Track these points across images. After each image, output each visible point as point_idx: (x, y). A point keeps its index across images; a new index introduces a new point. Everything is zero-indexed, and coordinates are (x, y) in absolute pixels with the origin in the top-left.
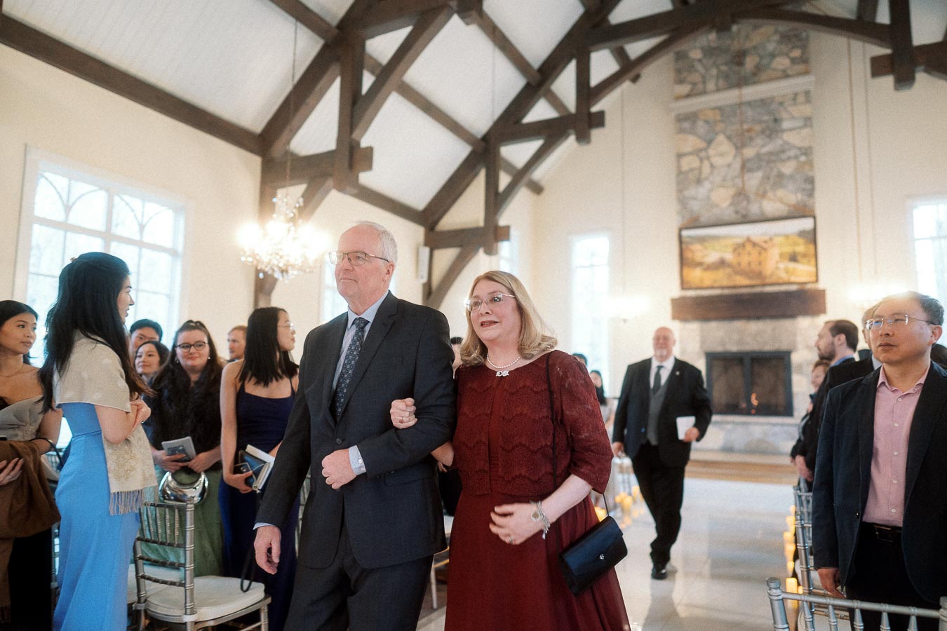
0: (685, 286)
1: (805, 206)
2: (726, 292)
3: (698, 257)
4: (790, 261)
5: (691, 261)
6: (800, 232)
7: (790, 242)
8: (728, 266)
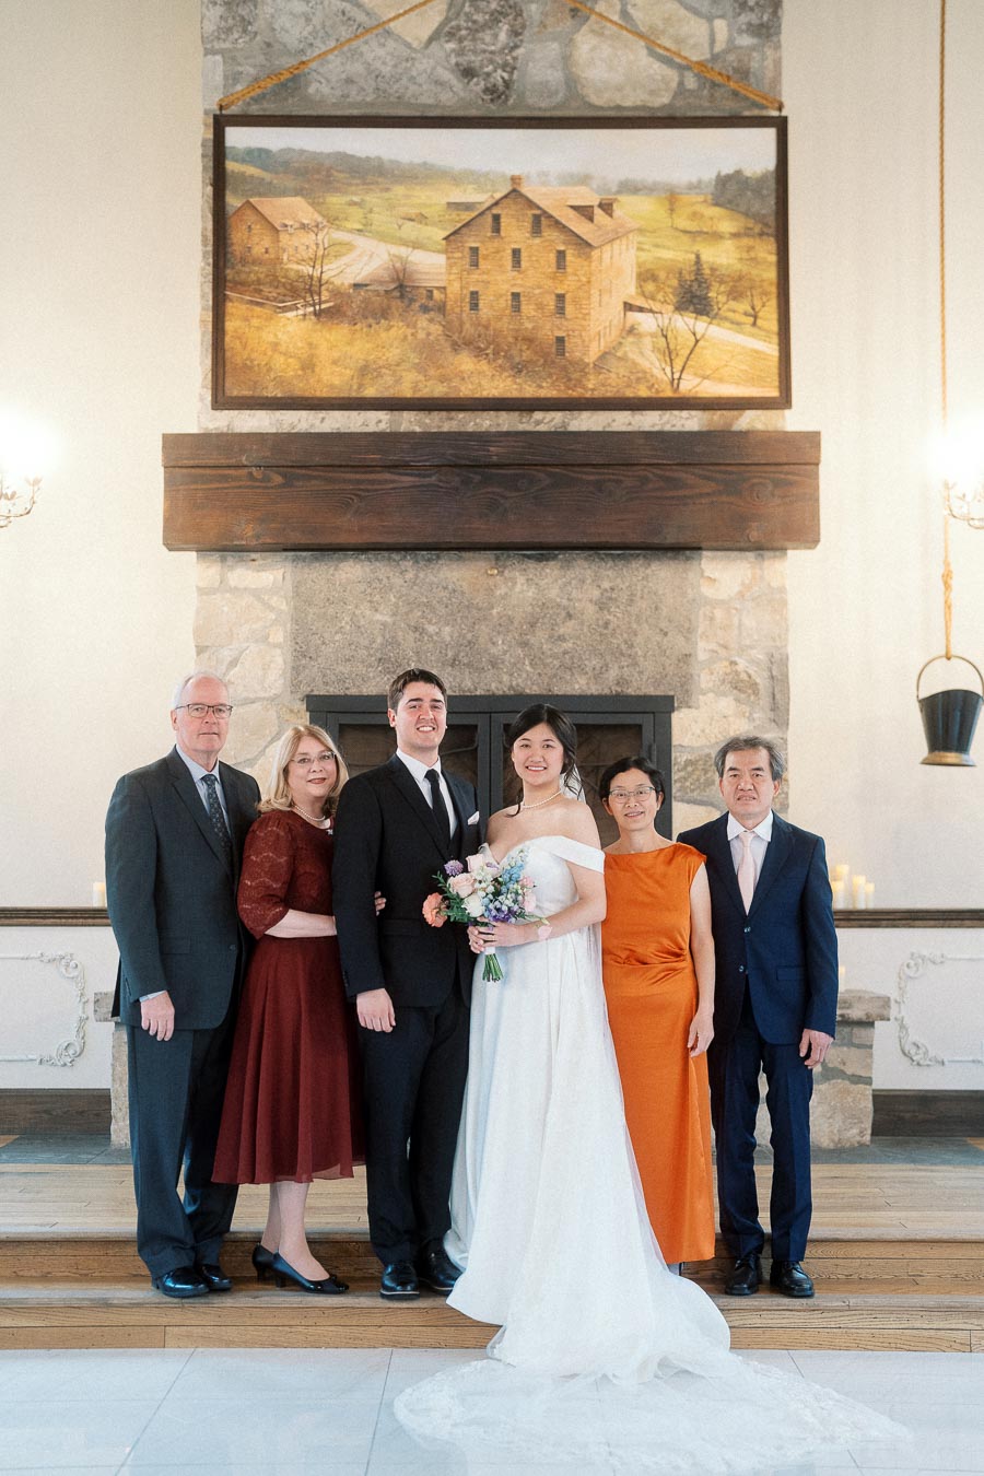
0: (234, 390)
1: (743, 73)
2: (410, 422)
3: (296, 254)
4: (680, 308)
5: (260, 272)
6: (723, 182)
7: (683, 223)
8: (425, 309)
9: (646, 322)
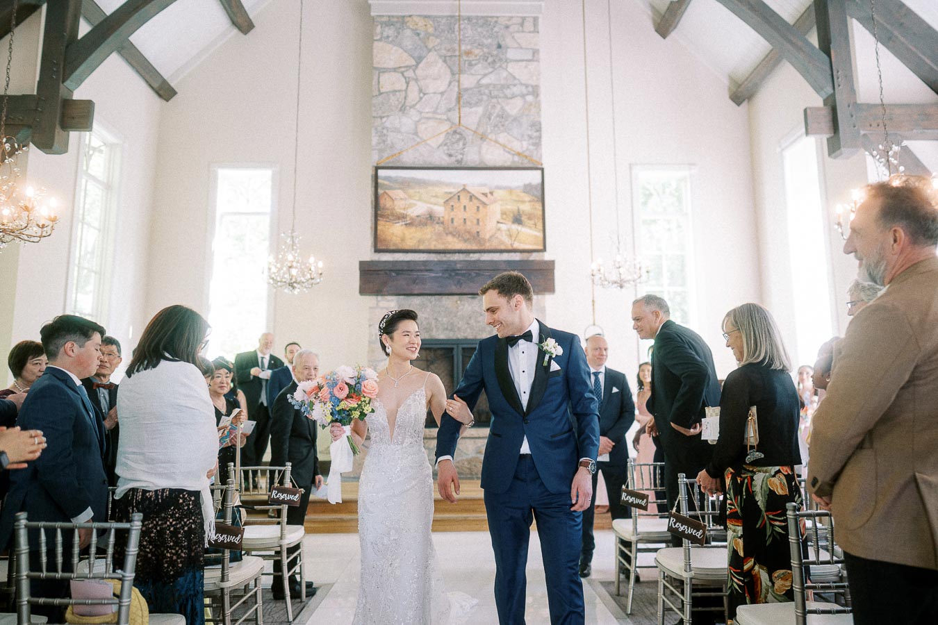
0: (380, 247)
1: (531, 156)
3: (399, 207)
4: (513, 222)
5: (389, 212)
6: (526, 186)
7: (514, 198)
8: (438, 223)
9: (503, 227)
